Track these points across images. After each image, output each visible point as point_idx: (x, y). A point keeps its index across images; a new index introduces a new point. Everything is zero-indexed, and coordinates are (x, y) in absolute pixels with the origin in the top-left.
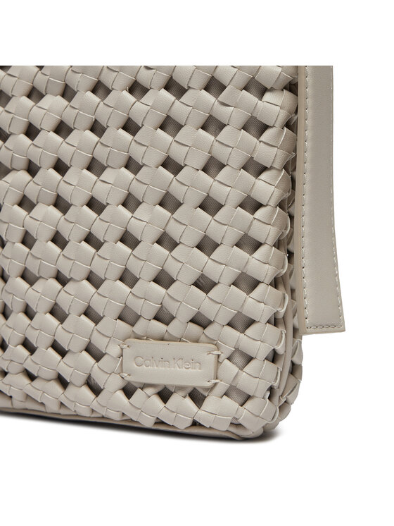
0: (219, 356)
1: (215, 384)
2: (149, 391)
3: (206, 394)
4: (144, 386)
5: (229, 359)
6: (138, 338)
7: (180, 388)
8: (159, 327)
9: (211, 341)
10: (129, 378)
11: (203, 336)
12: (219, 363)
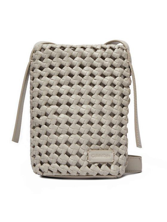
0: (114, 153)
1: (114, 161)
2: (96, 164)
3: (111, 164)
4: (94, 163)
5: (116, 154)
6: (92, 150)
7: (104, 163)
8: (98, 147)
9: (112, 149)
10: (90, 161)
11: (109, 148)
12: (114, 156)
